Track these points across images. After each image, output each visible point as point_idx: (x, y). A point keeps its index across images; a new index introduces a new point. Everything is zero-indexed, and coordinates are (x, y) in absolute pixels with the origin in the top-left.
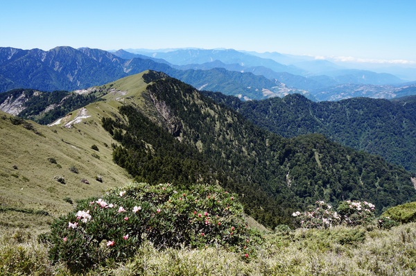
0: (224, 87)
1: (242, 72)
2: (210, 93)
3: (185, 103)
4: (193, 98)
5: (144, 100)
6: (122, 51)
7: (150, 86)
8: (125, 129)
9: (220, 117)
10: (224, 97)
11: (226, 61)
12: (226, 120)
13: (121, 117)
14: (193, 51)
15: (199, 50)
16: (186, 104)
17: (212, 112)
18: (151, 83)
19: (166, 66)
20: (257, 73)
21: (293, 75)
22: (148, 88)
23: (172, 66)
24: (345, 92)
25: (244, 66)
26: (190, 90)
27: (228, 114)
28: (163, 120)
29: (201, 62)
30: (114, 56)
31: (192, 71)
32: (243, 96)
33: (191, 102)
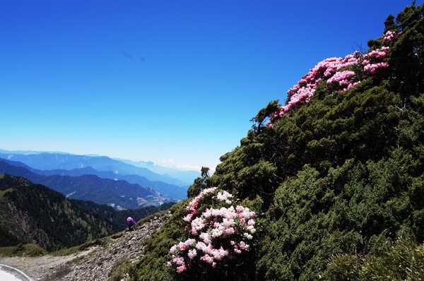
0: (94, 196)
1: (116, 179)
2: (80, 202)
3: (51, 214)
4: (62, 207)
7: (9, 193)
10: (95, 206)
11: (97, 167)
14: (60, 156)
15: (68, 155)
16: (54, 214)
17: (84, 223)
18: (10, 190)
19: (23, 169)
20: (131, 182)
21: (168, 184)
22: (5, 195)
23: (32, 170)
25: (118, 173)
26: (59, 198)
28: (22, 234)
29: (69, 168)
31: (57, 177)
32: (116, 205)
33: (60, 212)
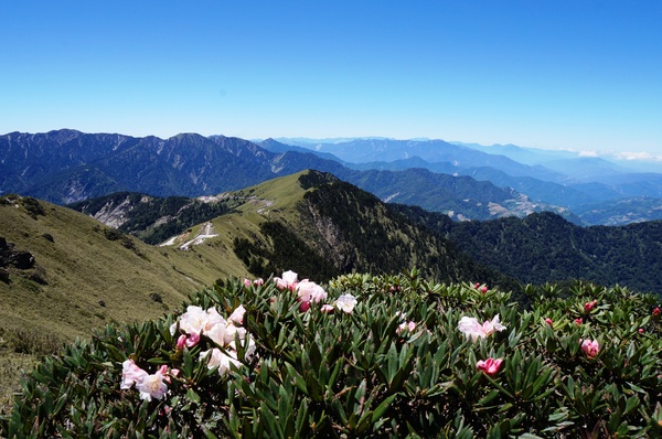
0: (425, 199)
1: (456, 175)
2: (402, 208)
3: (361, 222)
4: (375, 214)
5: (299, 214)
6: (271, 141)
7: (309, 193)
8: (268, 258)
9: (418, 246)
10: (425, 214)
11: (430, 159)
12: (429, 251)
13: (263, 238)
14: (377, 142)
15: (387, 140)
16: (364, 222)
17: (405, 238)
18: (311, 190)
19: (335, 164)
20: (479, 178)
21: (541, 182)
22: (306, 196)
23: (344, 164)
24: (634, 211)
25: (458, 167)
26: (371, 201)
27: (431, 241)
28: (327, 247)
29: (389, 160)
30: (259, 148)
31: (375, 172)
32: (456, 214)
33: (373, 221)
